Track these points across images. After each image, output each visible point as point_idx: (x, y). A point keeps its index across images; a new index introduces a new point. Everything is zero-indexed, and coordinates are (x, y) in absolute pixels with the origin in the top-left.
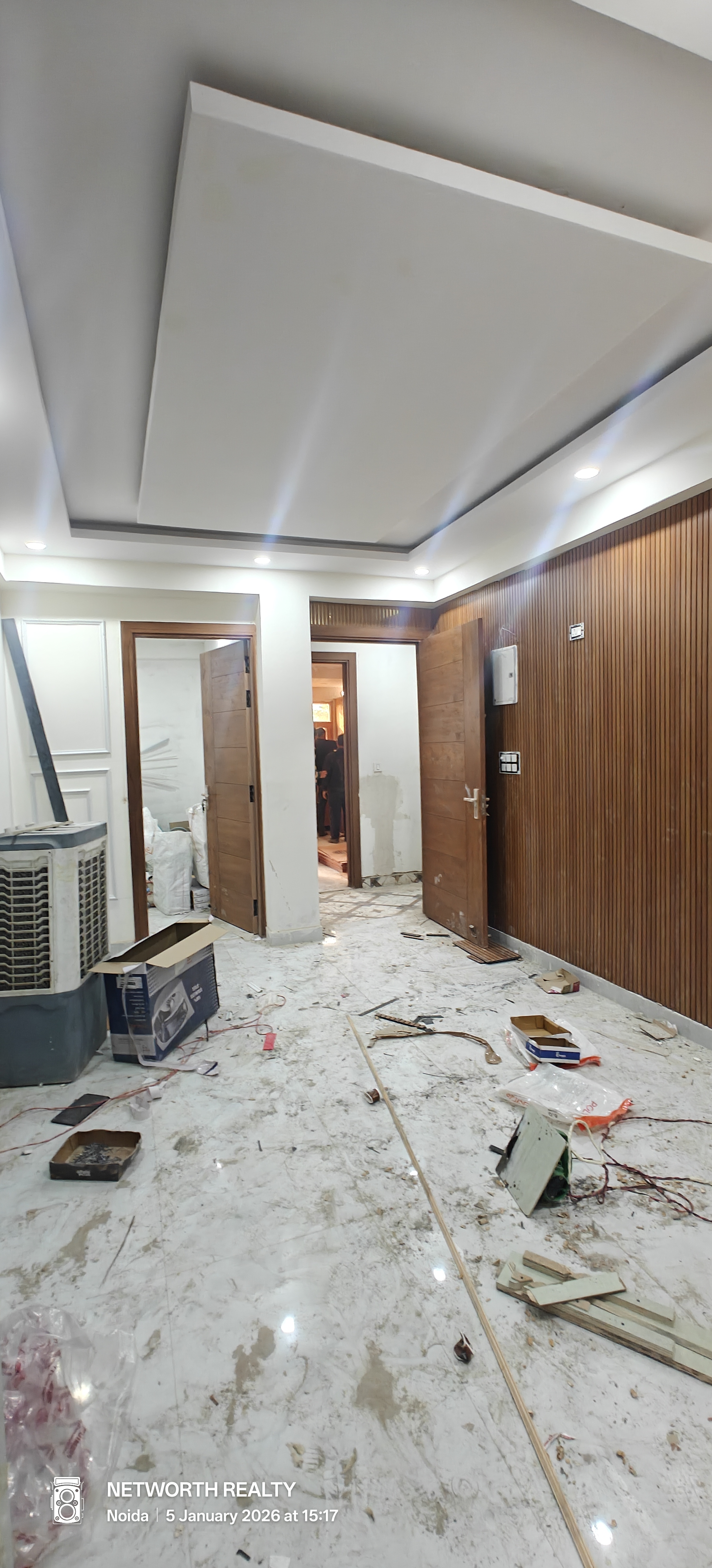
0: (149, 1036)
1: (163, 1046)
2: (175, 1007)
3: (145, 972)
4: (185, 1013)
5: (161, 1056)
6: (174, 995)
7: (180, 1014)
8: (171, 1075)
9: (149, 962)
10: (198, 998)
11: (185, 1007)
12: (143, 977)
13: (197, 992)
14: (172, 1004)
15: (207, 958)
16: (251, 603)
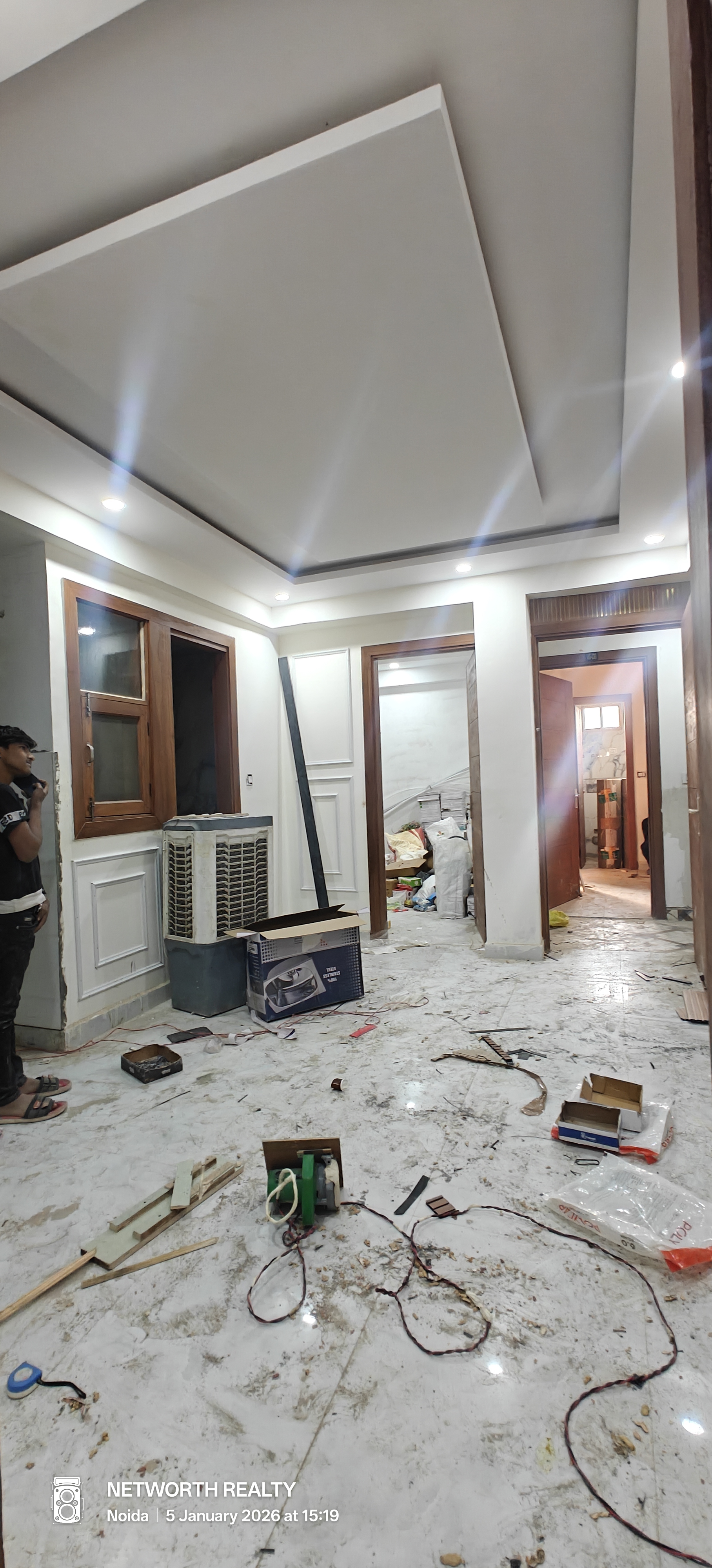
0: (262, 996)
1: (277, 1009)
2: (299, 979)
3: (260, 941)
4: (313, 989)
5: (272, 1017)
6: (300, 969)
7: (306, 987)
8: (265, 1032)
9: (264, 934)
10: (333, 980)
11: (313, 983)
12: (258, 944)
13: (333, 973)
14: (295, 976)
15: (351, 946)
16: (465, 611)
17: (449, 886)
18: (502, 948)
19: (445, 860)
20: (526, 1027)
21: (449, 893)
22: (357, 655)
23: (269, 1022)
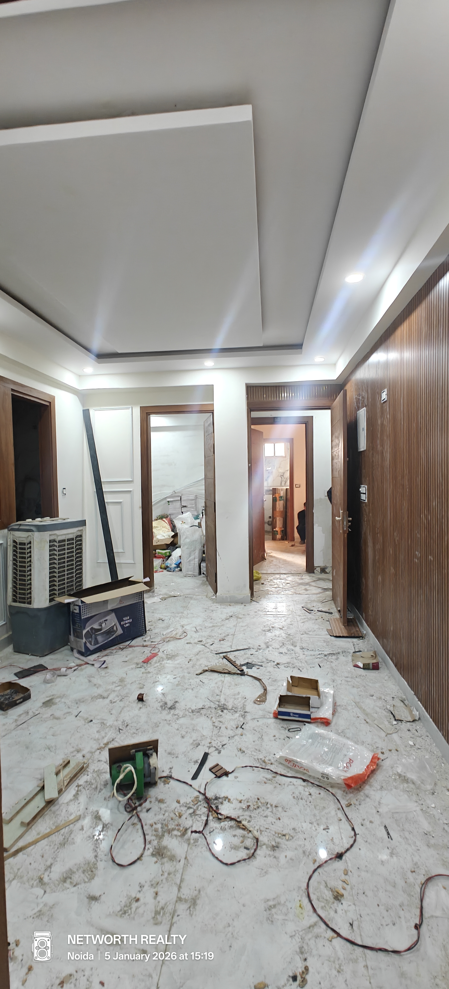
0: (81, 640)
1: (91, 647)
2: (106, 627)
3: (80, 604)
4: (115, 632)
5: (88, 653)
6: (106, 620)
7: (110, 632)
8: (85, 664)
9: (83, 599)
10: (127, 625)
11: (115, 628)
12: (79, 606)
13: (127, 621)
14: (103, 625)
15: (137, 603)
16: (209, 390)
17: (190, 556)
18: (226, 597)
19: (188, 540)
20: (248, 647)
21: (190, 561)
22: (137, 412)
23: (86, 657)
